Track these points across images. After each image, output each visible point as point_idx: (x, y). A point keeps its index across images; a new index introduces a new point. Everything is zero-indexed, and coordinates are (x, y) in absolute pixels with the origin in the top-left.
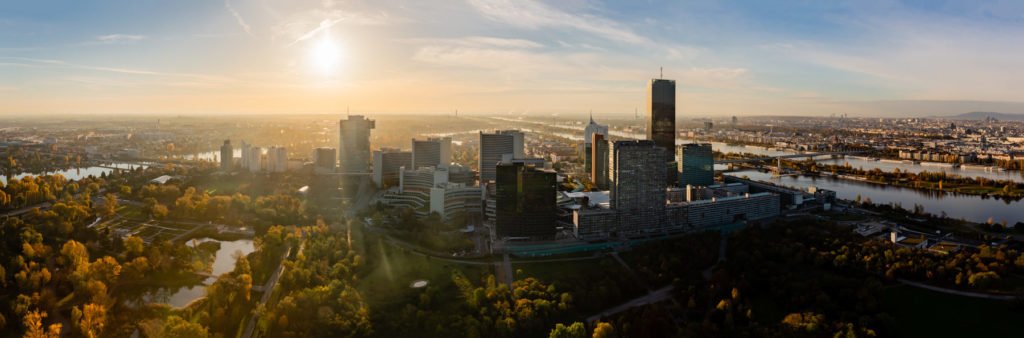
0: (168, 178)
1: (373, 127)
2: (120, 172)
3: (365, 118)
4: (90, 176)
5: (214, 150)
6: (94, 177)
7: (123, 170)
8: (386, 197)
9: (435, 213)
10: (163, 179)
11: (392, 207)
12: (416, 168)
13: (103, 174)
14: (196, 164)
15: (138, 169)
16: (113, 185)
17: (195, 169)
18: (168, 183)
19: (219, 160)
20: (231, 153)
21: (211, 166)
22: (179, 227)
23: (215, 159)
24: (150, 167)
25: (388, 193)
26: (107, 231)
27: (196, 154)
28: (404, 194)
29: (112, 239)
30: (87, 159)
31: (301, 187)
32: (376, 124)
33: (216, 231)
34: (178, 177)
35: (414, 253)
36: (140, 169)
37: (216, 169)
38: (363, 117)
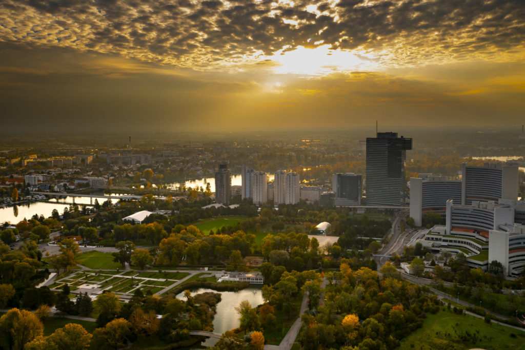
0: (148, 213)
1: (410, 148)
2: (80, 209)
3: (399, 137)
4: (35, 217)
5: (207, 175)
6: (42, 218)
7: (84, 206)
8: (428, 239)
9: (495, 263)
10: (140, 216)
11: (438, 252)
12: (468, 202)
13: (55, 213)
14: (182, 194)
15: (106, 204)
16: (70, 226)
17: (182, 200)
18: (148, 220)
19: (213, 189)
20: (229, 181)
21: (205, 197)
22: (166, 276)
23: (208, 188)
24: (121, 200)
25: (430, 233)
26: (66, 290)
27: (182, 182)
28: (453, 235)
29: (75, 300)
30: (28, 193)
31: (318, 223)
32: (414, 145)
33: (215, 278)
34: (162, 212)
35: (467, 312)
36: (107, 204)
37: (210, 201)
38: (395, 134)
